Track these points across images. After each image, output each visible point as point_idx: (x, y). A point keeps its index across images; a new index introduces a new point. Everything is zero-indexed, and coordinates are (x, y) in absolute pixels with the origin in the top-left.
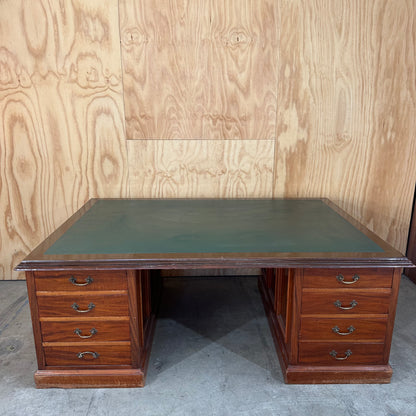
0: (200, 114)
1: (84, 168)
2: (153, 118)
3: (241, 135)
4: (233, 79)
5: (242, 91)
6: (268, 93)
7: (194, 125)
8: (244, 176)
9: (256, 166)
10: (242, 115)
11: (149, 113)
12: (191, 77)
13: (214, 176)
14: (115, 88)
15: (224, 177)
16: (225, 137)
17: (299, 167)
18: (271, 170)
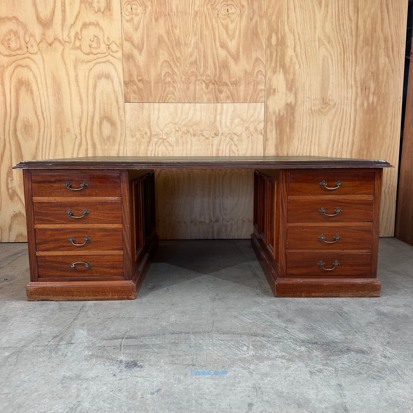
0: (193, 79)
1: (83, 130)
2: (150, 82)
3: (233, 98)
4: (223, 46)
5: (233, 57)
6: (257, 59)
7: (188, 88)
9: (247, 128)
10: (234, 79)
11: (146, 77)
12: (186, 44)
13: (207, 138)
14: (115, 54)
15: (217, 139)
16: (217, 100)
17: (288, 130)
18: (261, 133)
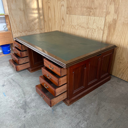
0: (83, 6)
1: (59, 22)
3: (94, 15)
7: (81, 10)
8: (94, 30)
9: (98, 27)
10: (95, 7)
11: (71, 6)
13: (85, 29)
15: (88, 30)
17: (112, 31)
18: (102, 30)
